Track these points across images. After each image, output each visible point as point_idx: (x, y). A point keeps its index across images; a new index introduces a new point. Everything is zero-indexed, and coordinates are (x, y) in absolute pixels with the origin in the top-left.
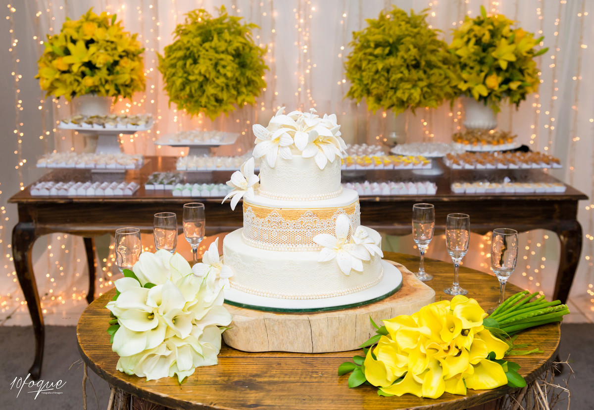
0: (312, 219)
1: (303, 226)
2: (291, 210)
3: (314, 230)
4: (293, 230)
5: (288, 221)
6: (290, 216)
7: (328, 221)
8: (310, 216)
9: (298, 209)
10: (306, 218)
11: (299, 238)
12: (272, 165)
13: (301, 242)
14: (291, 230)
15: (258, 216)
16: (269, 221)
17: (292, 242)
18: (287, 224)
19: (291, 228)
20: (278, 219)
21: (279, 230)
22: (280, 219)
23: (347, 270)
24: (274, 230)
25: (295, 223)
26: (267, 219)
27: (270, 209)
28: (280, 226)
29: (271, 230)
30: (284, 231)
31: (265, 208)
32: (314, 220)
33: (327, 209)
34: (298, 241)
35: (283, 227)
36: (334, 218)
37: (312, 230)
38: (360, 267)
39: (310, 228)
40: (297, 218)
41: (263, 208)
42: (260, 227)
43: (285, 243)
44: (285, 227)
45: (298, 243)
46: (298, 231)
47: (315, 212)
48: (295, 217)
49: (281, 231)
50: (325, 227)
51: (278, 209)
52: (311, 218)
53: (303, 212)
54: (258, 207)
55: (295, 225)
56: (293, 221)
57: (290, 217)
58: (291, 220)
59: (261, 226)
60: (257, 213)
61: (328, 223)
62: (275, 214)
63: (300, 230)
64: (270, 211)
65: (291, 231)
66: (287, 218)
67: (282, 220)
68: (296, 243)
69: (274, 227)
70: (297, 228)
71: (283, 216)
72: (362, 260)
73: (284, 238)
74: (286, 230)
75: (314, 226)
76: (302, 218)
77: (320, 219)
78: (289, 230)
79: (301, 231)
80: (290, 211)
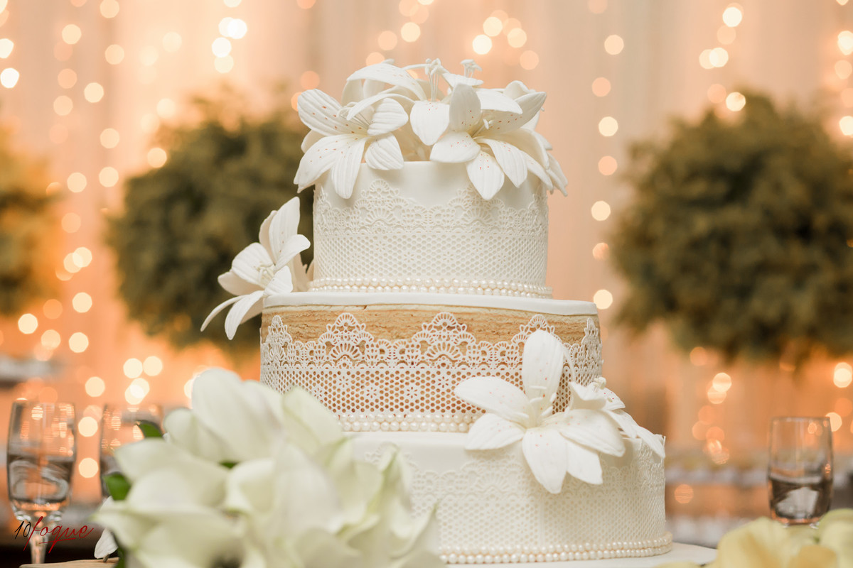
0: (454, 337)
1: (427, 358)
2: (394, 307)
3: (459, 369)
4: (397, 368)
5: (384, 342)
6: (389, 325)
7: (502, 349)
8: (450, 328)
9: (414, 307)
10: (437, 333)
11: (413, 392)
12: (346, 192)
13: (417, 406)
14: (393, 367)
15: (298, 336)
16: (328, 344)
17: (392, 402)
18: (382, 351)
19: (392, 362)
20: (354, 338)
21: (358, 369)
22: (362, 334)
23: (552, 480)
24: (344, 370)
25: (403, 347)
26: (322, 340)
27: (333, 309)
28: (360, 358)
29: (335, 372)
30: (373, 371)
31: (321, 308)
32: (461, 341)
33: (501, 313)
34: (412, 401)
35: (368, 361)
36: (519, 341)
37: (453, 371)
38: (592, 473)
39: (447, 362)
40: (410, 331)
41: (314, 308)
42: (304, 367)
43: (373, 407)
44: (376, 361)
45: (413, 407)
46: (413, 371)
47: (465, 317)
48: (404, 331)
49: (363, 372)
50: (493, 364)
51: (356, 308)
52: (451, 333)
53: (430, 315)
54: (299, 309)
55: (402, 352)
56: (397, 341)
57: (390, 330)
58: (392, 339)
59: (305, 363)
60: (297, 329)
61: (503, 354)
62: (348, 321)
63: (418, 368)
64: (334, 314)
65: (392, 371)
66: (380, 332)
67: (366, 339)
68: (404, 406)
69: (341, 362)
70: (409, 361)
71: (371, 326)
72: (600, 454)
73: (372, 391)
74: (377, 368)
75: (460, 358)
76: (424, 331)
77: (479, 339)
78: (386, 368)
79: (423, 371)
80: (391, 311)
